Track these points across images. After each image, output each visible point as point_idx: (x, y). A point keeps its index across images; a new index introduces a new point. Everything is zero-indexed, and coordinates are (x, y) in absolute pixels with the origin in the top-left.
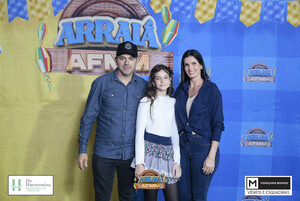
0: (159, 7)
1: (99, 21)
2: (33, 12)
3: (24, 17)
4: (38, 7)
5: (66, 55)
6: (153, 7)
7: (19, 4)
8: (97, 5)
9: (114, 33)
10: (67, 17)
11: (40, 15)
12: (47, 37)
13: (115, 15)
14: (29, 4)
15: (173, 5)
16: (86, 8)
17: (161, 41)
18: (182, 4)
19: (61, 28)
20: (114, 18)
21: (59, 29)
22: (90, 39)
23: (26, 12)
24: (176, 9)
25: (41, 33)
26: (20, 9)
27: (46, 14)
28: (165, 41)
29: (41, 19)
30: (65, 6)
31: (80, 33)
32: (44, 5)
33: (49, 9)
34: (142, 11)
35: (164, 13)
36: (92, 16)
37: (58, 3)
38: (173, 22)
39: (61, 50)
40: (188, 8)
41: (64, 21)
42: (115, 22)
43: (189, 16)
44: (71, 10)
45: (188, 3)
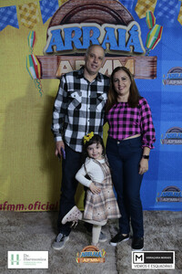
0: (143, 12)
1: (86, 28)
2: (23, 21)
3: (14, 25)
4: (27, 15)
5: (55, 61)
6: (138, 13)
7: (9, 13)
8: (85, 11)
9: (101, 39)
10: (55, 25)
11: (30, 23)
12: (37, 44)
13: (102, 22)
14: (19, 12)
15: (157, 10)
16: (73, 14)
17: (145, 46)
18: (166, 9)
19: (50, 35)
20: (101, 24)
21: (48, 36)
22: (78, 45)
23: (17, 20)
24: (160, 14)
25: (31, 40)
26: (11, 17)
27: (35, 21)
28: (149, 46)
29: (30, 27)
30: (53, 13)
31: (68, 40)
32: (33, 13)
33: (38, 17)
34: (128, 16)
35: (148, 18)
36: (79, 23)
37: (47, 10)
38: (157, 27)
39: (50, 57)
40: (172, 12)
41: (52, 28)
42: (102, 28)
43: (172, 21)
44: (59, 17)
45: (172, 8)
